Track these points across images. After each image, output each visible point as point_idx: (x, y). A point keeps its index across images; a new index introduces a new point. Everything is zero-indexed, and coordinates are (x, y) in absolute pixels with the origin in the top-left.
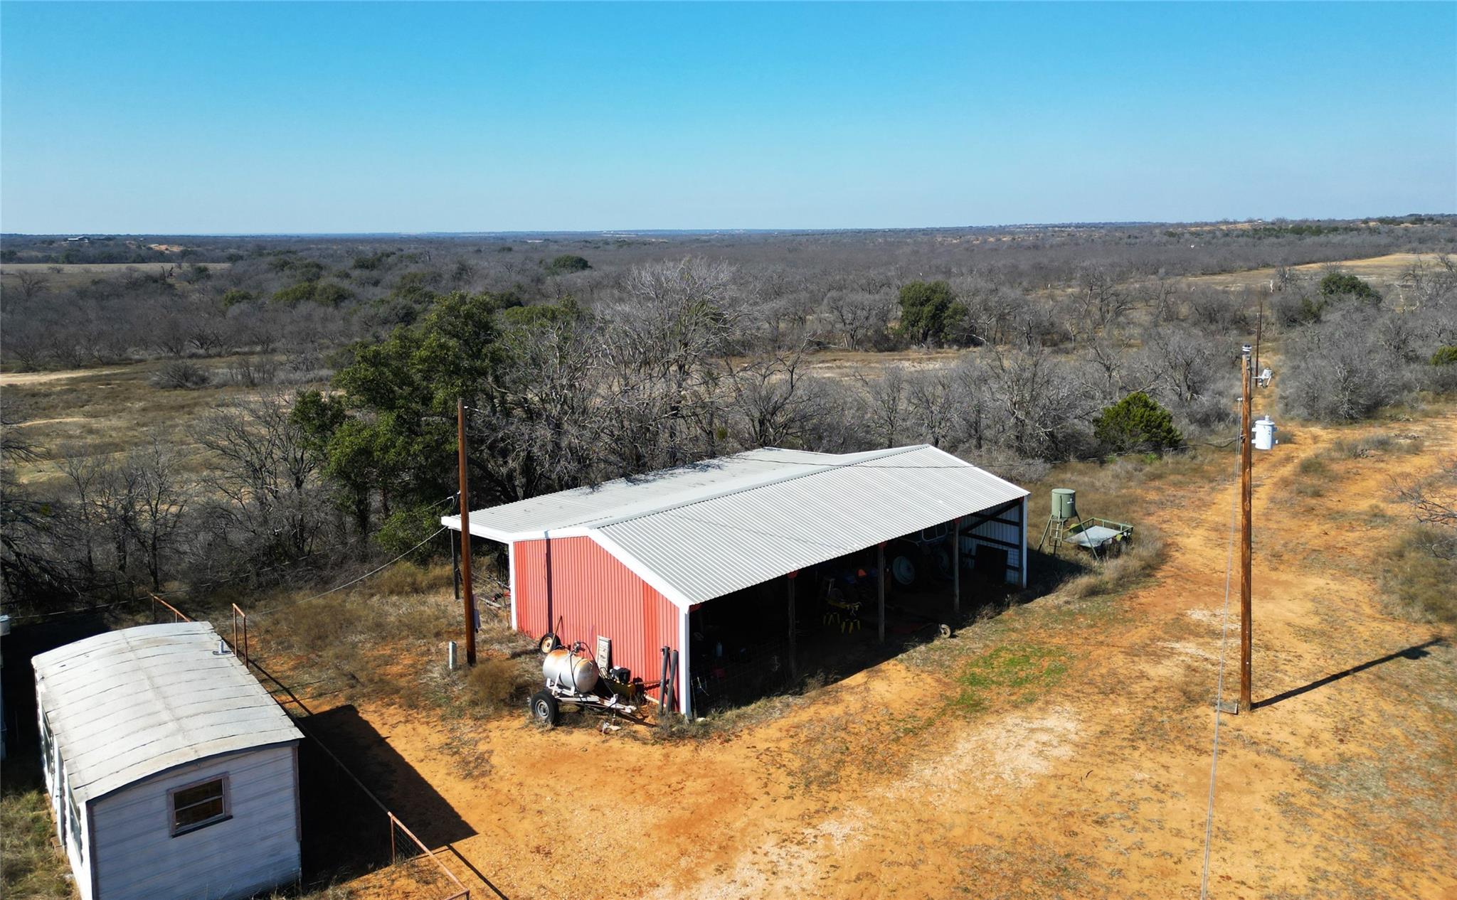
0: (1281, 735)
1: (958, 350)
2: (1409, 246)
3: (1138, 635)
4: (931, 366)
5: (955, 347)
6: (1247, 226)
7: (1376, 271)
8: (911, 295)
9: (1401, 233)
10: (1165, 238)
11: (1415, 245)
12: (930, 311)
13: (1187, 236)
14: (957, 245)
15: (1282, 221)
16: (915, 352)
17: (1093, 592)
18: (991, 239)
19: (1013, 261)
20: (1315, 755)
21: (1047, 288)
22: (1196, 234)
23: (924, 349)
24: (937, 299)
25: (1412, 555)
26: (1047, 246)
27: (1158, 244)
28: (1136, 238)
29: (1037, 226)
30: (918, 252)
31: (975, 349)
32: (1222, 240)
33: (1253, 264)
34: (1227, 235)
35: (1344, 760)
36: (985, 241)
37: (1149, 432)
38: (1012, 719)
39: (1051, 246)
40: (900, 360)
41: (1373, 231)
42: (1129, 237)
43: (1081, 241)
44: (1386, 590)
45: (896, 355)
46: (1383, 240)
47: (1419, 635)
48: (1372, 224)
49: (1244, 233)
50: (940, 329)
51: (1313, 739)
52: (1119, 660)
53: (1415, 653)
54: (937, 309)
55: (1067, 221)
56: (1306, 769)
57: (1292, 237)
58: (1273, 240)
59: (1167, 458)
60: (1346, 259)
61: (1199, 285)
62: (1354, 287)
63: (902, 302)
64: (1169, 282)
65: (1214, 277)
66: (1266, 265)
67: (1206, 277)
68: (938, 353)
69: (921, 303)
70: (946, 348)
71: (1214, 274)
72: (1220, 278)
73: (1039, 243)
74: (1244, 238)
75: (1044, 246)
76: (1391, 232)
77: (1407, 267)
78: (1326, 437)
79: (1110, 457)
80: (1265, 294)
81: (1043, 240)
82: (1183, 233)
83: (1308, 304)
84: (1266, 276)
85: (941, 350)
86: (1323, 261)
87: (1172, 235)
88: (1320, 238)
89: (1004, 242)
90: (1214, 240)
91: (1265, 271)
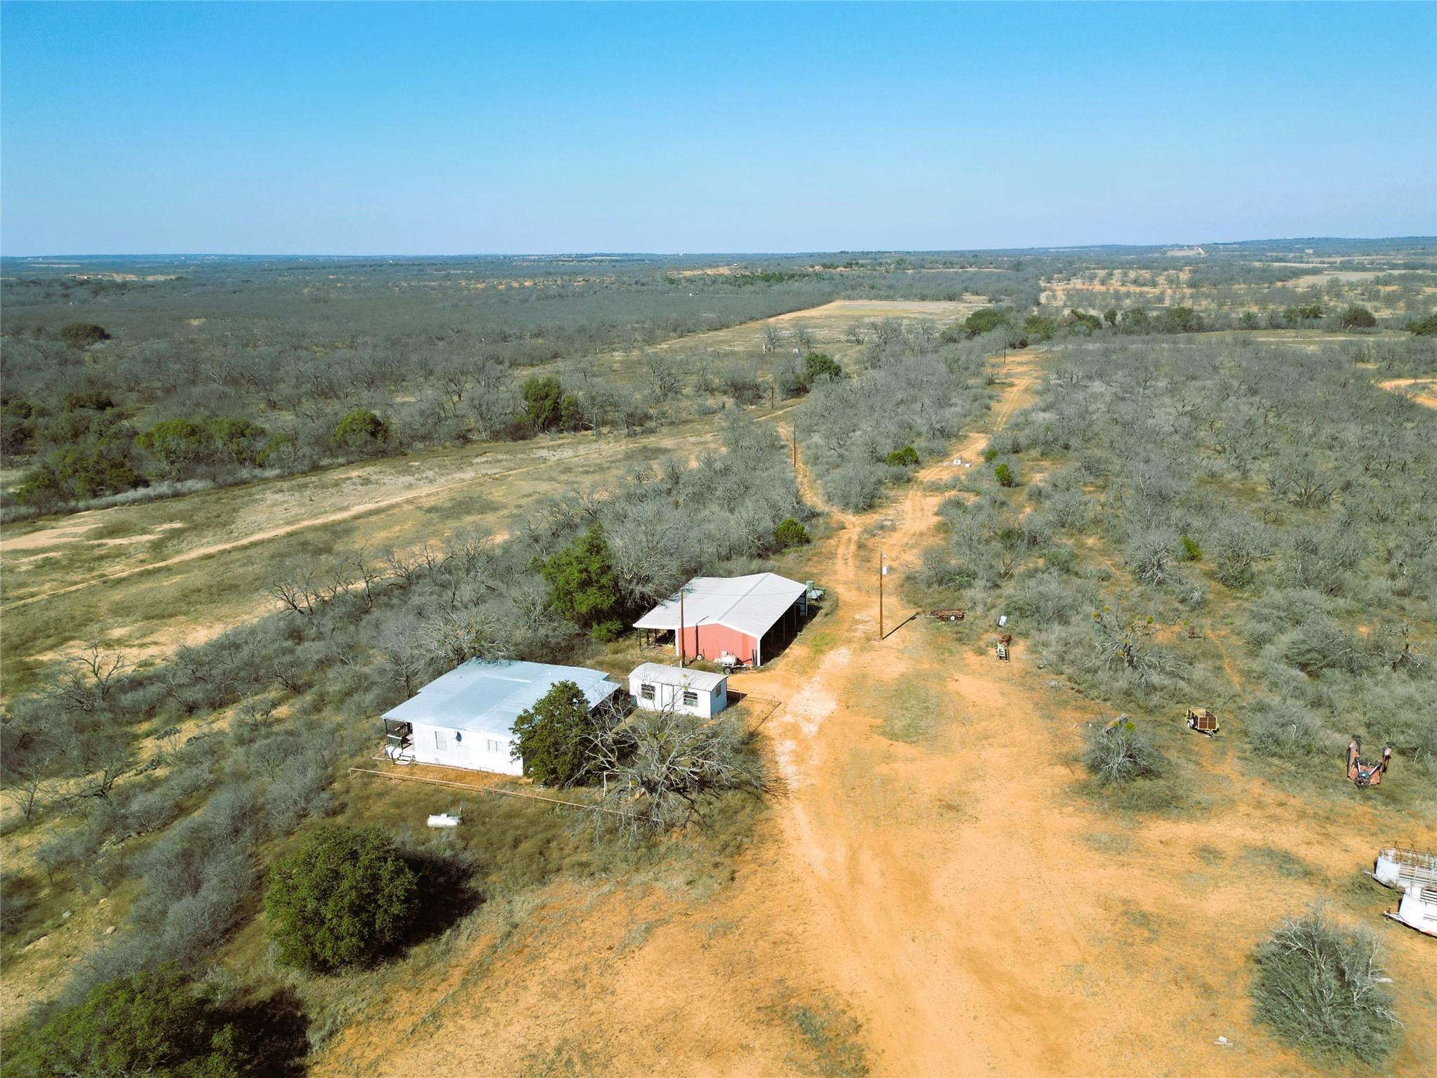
0: (890, 644)
1: (574, 435)
2: (844, 294)
3: (846, 626)
5: (572, 433)
6: (726, 271)
8: (533, 391)
9: (838, 278)
10: (668, 286)
11: (849, 291)
12: (550, 405)
13: (684, 282)
16: (542, 439)
17: (827, 615)
20: (899, 647)
23: (549, 436)
24: (554, 394)
25: (906, 585)
26: (570, 294)
28: (643, 284)
31: (586, 433)
32: (712, 288)
33: (743, 319)
34: (714, 282)
35: (905, 647)
37: (798, 539)
38: (832, 652)
39: (577, 297)
40: (538, 448)
42: (636, 283)
44: (902, 600)
45: (529, 443)
46: (826, 287)
47: (913, 613)
50: (558, 419)
51: (898, 644)
52: (846, 634)
53: (913, 618)
54: (554, 402)
56: (899, 651)
57: (761, 284)
58: (749, 287)
59: (806, 547)
60: (805, 308)
61: (711, 345)
62: (825, 363)
63: (526, 398)
64: (689, 341)
65: (717, 333)
66: (752, 319)
67: (711, 334)
68: (560, 438)
69: (542, 399)
70: (565, 434)
71: (716, 330)
72: (722, 334)
73: (562, 291)
74: (728, 286)
75: (567, 296)
76: (831, 279)
77: (848, 317)
78: (857, 522)
79: (784, 550)
80: (761, 357)
81: (563, 286)
82: (680, 279)
83: (798, 377)
84: (756, 331)
85: (562, 435)
86: (790, 312)
87: (672, 281)
88: (783, 287)
89: (527, 287)
90: (706, 289)
91: (752, 324)
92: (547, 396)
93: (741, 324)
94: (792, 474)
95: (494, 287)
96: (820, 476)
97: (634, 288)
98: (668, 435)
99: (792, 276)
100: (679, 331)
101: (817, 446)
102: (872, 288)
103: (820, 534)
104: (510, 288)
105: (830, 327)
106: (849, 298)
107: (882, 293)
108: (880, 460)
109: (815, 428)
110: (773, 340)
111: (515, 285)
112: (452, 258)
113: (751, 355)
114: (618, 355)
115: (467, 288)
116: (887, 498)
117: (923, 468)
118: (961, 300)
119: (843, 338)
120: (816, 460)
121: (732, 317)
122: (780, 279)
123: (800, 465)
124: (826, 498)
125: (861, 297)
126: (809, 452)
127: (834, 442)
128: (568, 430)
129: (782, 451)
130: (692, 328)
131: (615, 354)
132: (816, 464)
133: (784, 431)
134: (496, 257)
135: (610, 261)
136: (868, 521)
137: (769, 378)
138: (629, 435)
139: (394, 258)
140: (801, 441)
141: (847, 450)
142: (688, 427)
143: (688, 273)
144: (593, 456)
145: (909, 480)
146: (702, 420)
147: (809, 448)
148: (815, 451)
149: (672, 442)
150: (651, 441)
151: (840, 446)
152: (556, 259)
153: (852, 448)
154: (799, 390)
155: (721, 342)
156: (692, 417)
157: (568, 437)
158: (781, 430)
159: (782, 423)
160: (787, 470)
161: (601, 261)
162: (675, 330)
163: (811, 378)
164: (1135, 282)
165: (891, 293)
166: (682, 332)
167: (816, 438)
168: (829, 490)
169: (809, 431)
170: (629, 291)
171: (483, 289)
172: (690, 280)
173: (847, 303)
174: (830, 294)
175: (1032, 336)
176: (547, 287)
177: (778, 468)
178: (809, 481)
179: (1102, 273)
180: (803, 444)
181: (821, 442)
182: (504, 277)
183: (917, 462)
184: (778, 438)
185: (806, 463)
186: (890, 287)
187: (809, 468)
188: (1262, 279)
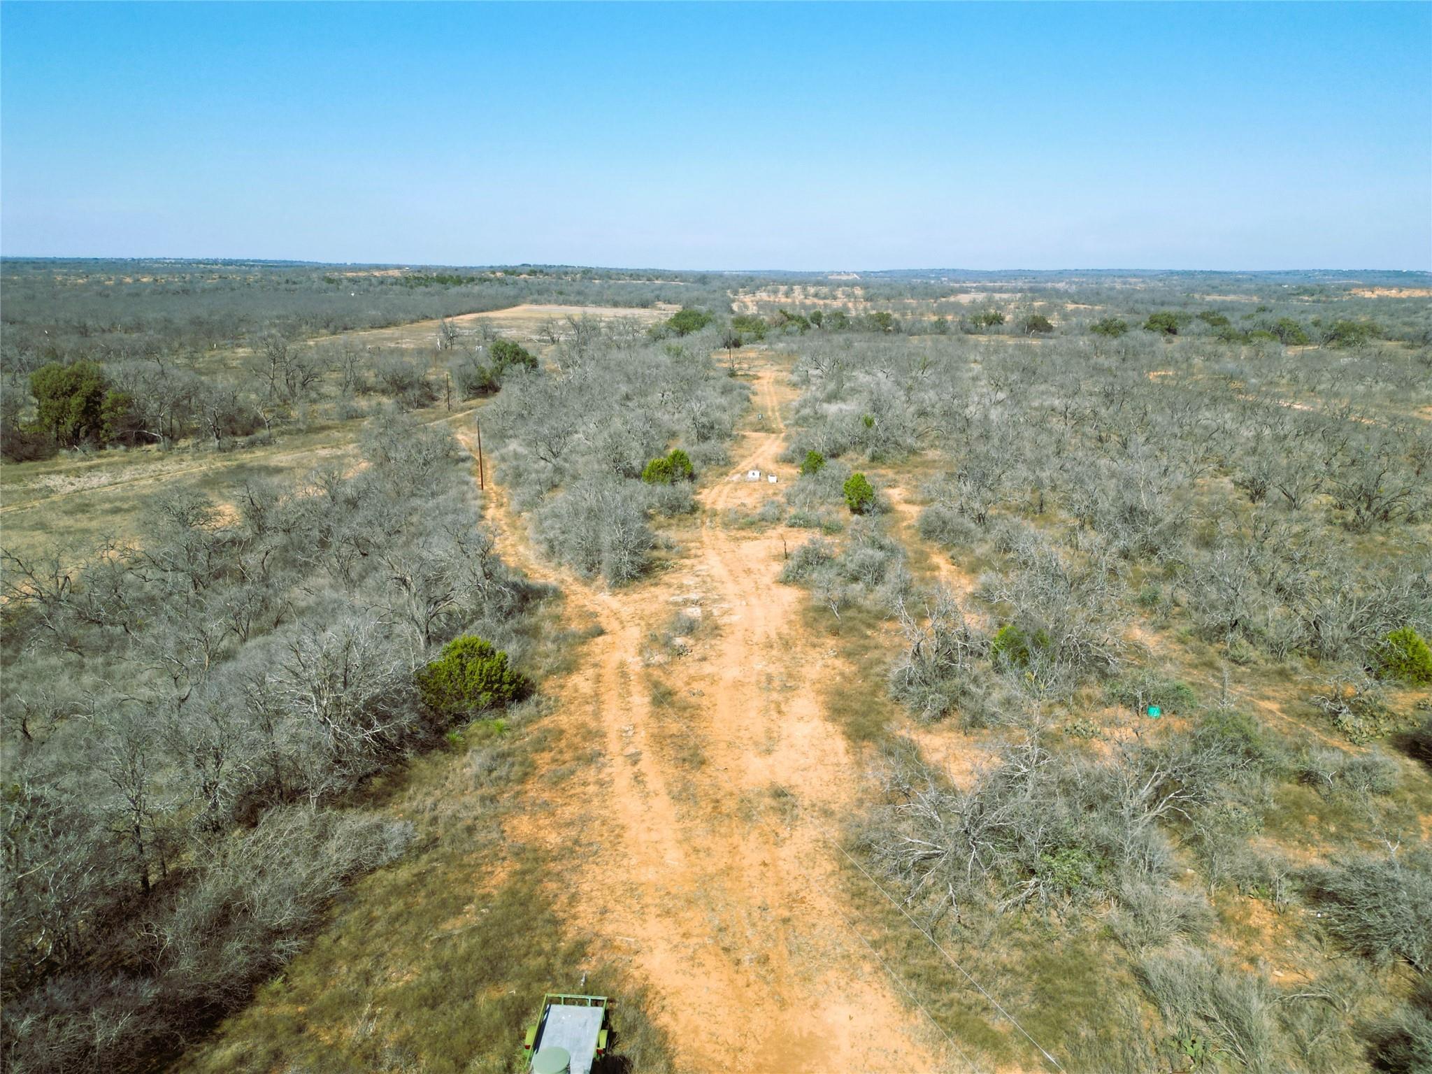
1: (127, 451)
2: (531, 298)
4: (95, 482)
5: (122, 447)
6: (397, 273)
7: (514, 323)
8: (48, 382)
9: (523, 284)
10: (325, 285)
11: (536, 296)
12: (80, 405)
13: (345, 282)
14: (85, 288)
15: (427, 268)
16: (65, 459)
18: (129, 280)
19: (164, 314)
21: (213, 349)
22: (354, 281)
23: (80, 454)
24: (87, 387)
26: (198, 290)
27: (319, 291)
28: (294, 283)
29: (178, 261)
30: (33, 297)
31: (150, 447)
32: (378, 289)
33: (414, 317)
34: (382, 283)
36: (120, 283)
37: (490, 689)
39: (204, 291)
40: (49, 473)
41: (501, 282)
42: (287, 282)
43: (235, 285)
45: (40, 467)
46: (510, 291)
48: (499, 274)
49: (396, 282)
50: (96, 426)
54: (88, 400)
55: (212, 256)
57: (437, 287)
58: (422, 288)
59: (516, 713)
60: (487, 310)
61: (372, 342)
62: (517, 354)
63: (36, 394)
64: (342, 338)
65: (383, 331)
66: (426, 318)
67: (375, 331)
68: (99, 457)
69: (64, 394)
70: (109, 449)
71: (382, 327)
72: (387, 332)
73: (188, 286)
74: (398, 287)
75: (195, 292)
76: (515, 283)
77: (537, 319)
78: (626, 612)
79: (455, 735)
80: (436, 353)
81: (191, 282)
82: (340, 280)
83: (483, 371)
84: (430, 330)
85: (104, 452)
86: (470, 312)
87: (330, 281)
88: (463, 289)
89: (144, 283)
90: (371, 289)
91: (426, 324)
92: (74, 389)
93: (412, 322)
94: (479, 502)
96: (530, 505)
98: (286, 447)
99: (472, 280)
100: (332, 326)
101: (516, 456)
102: (561, 293)
103: (546, 664)
105: (519, 327)
106: (536, 302)
107: (572, 298)
108: (629, 473)
109: (511, 432)
110: (451, 336)
113: (420, 352)
114: (242, 352)
116: (669, 547)
117: (704, 487)
118: (654, 307)
119: (535, 337)
120: (517, 477)
121: (401, 315)
122: (459, 281)
123: (491, 486)
124: (544, 548)
125: (549, 302)
126: (504, 466)
127: (543, 451)
128: (116, 442)
129: (461, 465)
130: (350, 325)
131: (240, 350)
132: (518, 484)
133: (465, 438)
136: (650, 608)
137: (446, 374)
138: (220, 449)
140: (492, 451)
141: (565, 460)
142: (321, 436)
143: (349, 275)
144: (143, 483)
145: (694, 509)
146: (344, 426)
147: (503, 459)
148: (515, 463)
149: (290, 457)
150: (257, 457)
151: (555, 455)
153: (574, 457)
154: (486, 388)
155: (385, 339)
156: (330, 423)
157: (117, 454)
158: (460, 437)
159: (464, 429)
160: (470, 495)
162: (327, 327)
163: (499, 372)
164: (816, 295)
165: (581, 299)
166: (336, 328)
167: (513, 446)
168: (551, 535)
169: (502, 436)
173: (535, 307)
174: (516, 297)
175: (745, 335)
177: (453, 493)
178: (508, 514)
179: (783, 288)
180: (496, 454)
181: (523, 450)
183: (692, 477)
184: (454, 446)
185: (500, 483)
186: (579, 293)
187: (506, 491)
188: (926, 294)
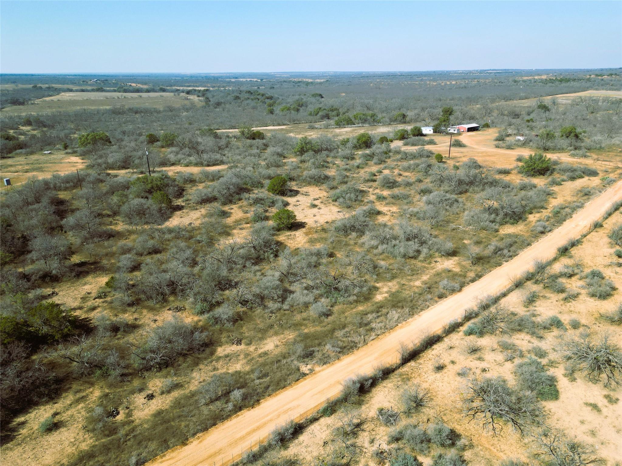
95: (440, 84)
97: (498, 84)
104: (446, 84)
111: (448, 83)
112: (424, 72)
115: (429, 84)
134: (443, 72)
135: (495, 73)
139: (400, 72)
152: (470, 72)
161: (491, 73)
170: (495, 85)
171: (435, 85)
172: (524, 81)
176: (461, 84)
182: (444, 80)
